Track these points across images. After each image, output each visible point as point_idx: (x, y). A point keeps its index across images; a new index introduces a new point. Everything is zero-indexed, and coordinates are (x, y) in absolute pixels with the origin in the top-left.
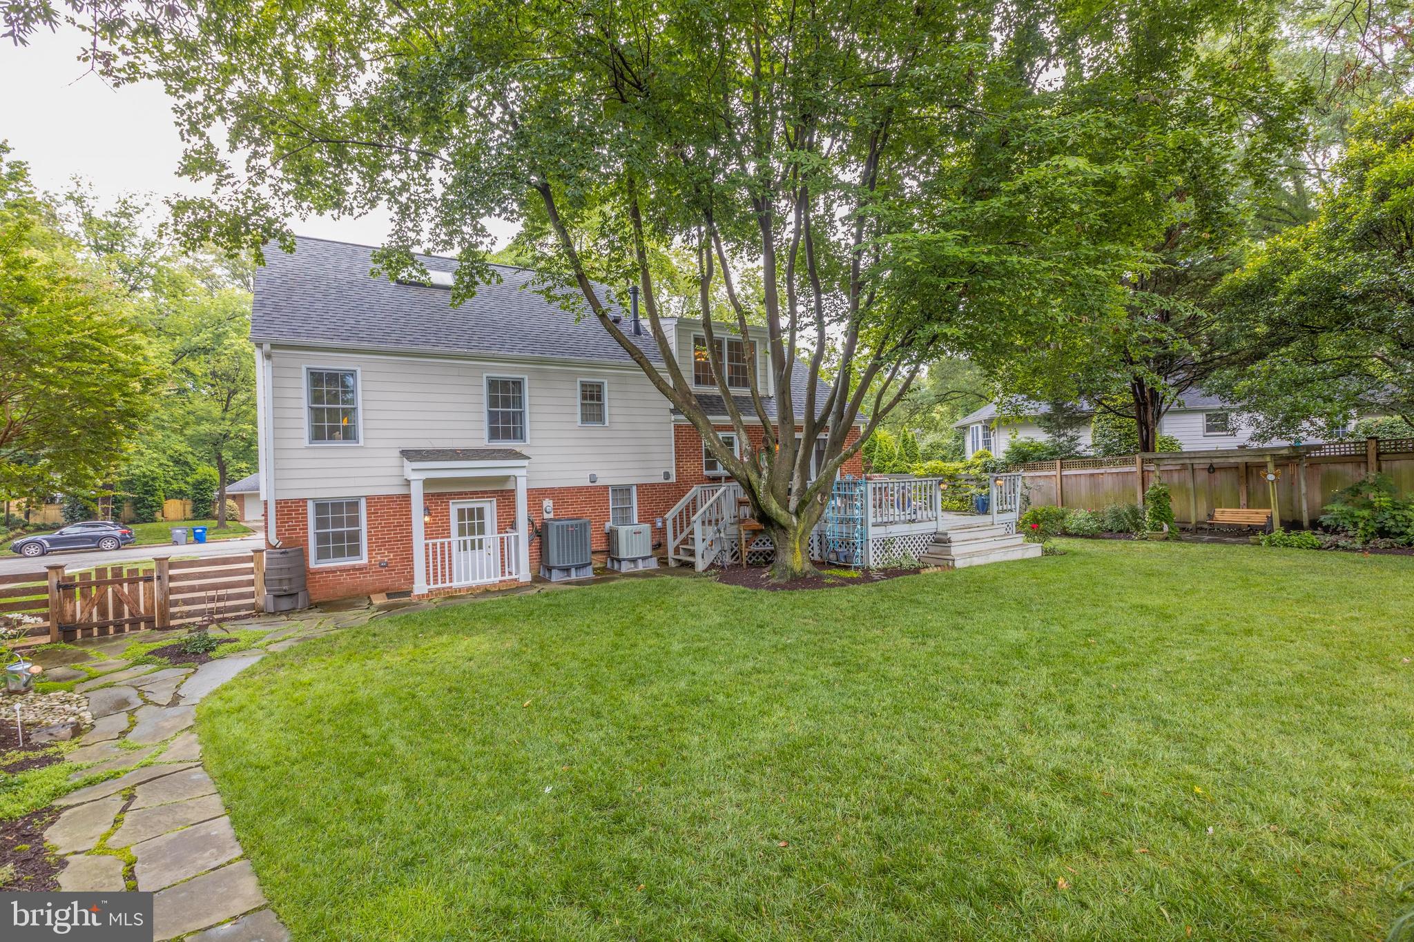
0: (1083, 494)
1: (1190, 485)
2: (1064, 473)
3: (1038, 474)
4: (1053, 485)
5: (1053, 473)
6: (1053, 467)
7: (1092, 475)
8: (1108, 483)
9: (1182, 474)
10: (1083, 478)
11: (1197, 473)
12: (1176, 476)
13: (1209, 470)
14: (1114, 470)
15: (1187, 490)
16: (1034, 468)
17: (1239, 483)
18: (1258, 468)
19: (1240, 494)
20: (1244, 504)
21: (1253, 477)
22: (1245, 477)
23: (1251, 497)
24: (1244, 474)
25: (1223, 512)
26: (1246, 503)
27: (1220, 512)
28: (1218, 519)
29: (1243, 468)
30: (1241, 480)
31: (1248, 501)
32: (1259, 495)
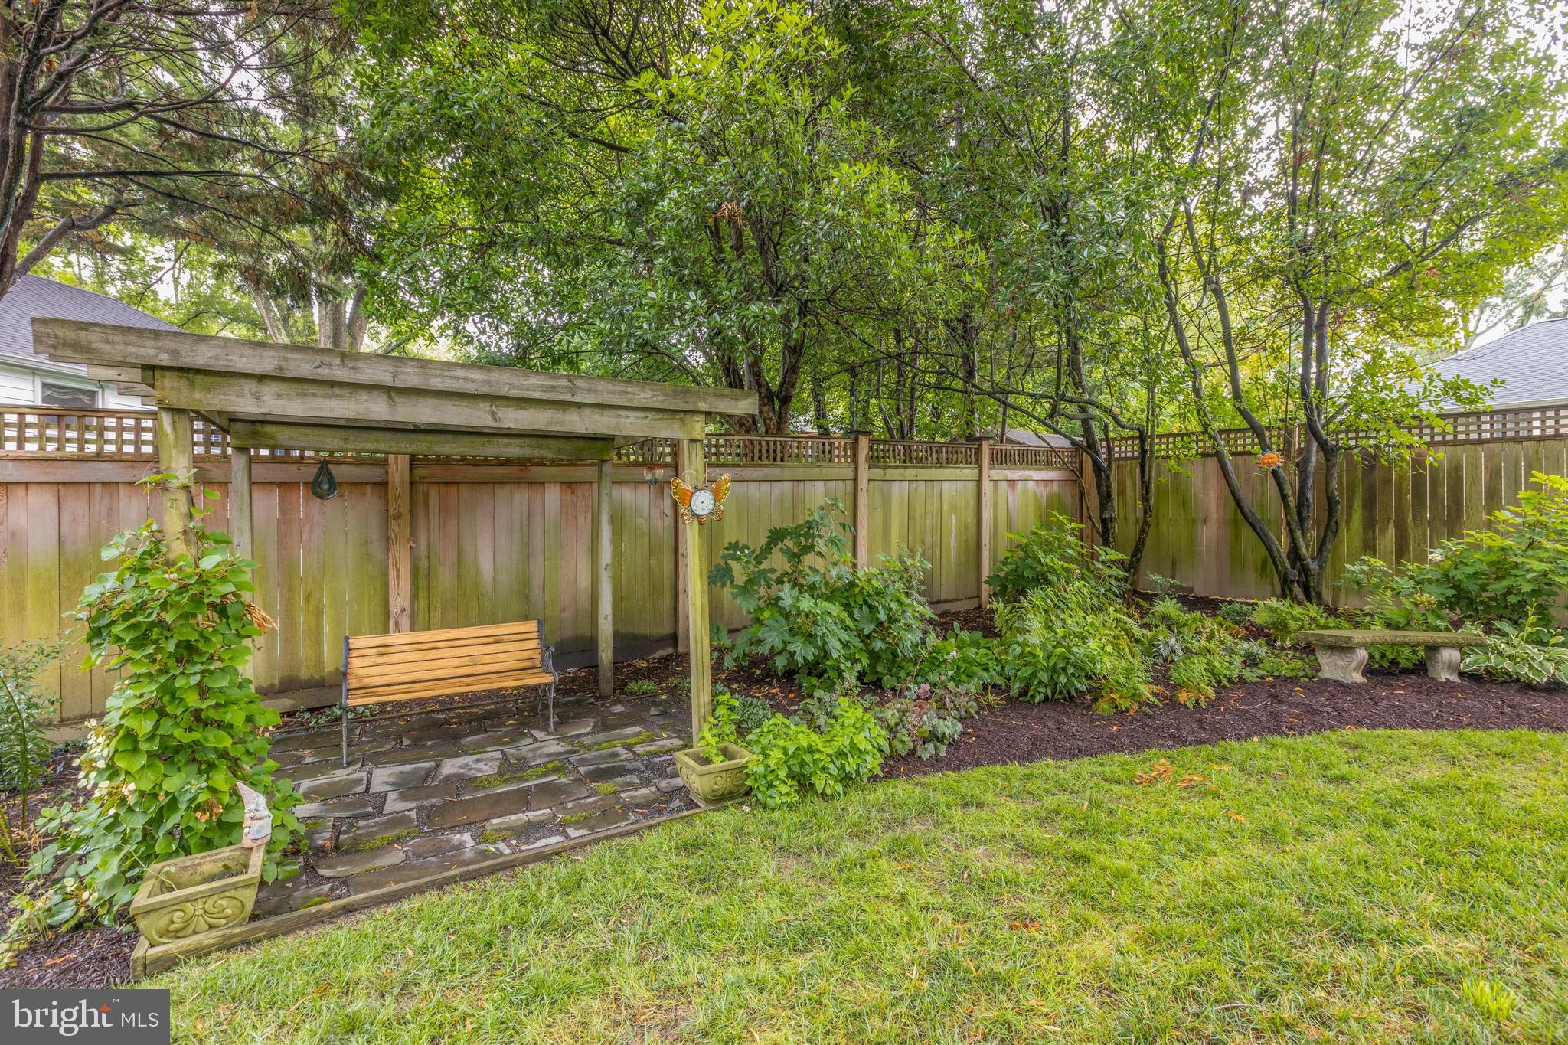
13: (314, 487)
17: (388, 539)
18: (443, 488)
19: (392, 574)
20: (403, 610)
21: (428, 518)
22: (408, 517)
23: (422, 583)
24: (404, 508)
25: (383, 650)
26: (407, 604)
27: (374, 651)
28: (368, 681)
29: (402, 483)
30: (394, 527)
31: (414, 596)
32: (445, 577)
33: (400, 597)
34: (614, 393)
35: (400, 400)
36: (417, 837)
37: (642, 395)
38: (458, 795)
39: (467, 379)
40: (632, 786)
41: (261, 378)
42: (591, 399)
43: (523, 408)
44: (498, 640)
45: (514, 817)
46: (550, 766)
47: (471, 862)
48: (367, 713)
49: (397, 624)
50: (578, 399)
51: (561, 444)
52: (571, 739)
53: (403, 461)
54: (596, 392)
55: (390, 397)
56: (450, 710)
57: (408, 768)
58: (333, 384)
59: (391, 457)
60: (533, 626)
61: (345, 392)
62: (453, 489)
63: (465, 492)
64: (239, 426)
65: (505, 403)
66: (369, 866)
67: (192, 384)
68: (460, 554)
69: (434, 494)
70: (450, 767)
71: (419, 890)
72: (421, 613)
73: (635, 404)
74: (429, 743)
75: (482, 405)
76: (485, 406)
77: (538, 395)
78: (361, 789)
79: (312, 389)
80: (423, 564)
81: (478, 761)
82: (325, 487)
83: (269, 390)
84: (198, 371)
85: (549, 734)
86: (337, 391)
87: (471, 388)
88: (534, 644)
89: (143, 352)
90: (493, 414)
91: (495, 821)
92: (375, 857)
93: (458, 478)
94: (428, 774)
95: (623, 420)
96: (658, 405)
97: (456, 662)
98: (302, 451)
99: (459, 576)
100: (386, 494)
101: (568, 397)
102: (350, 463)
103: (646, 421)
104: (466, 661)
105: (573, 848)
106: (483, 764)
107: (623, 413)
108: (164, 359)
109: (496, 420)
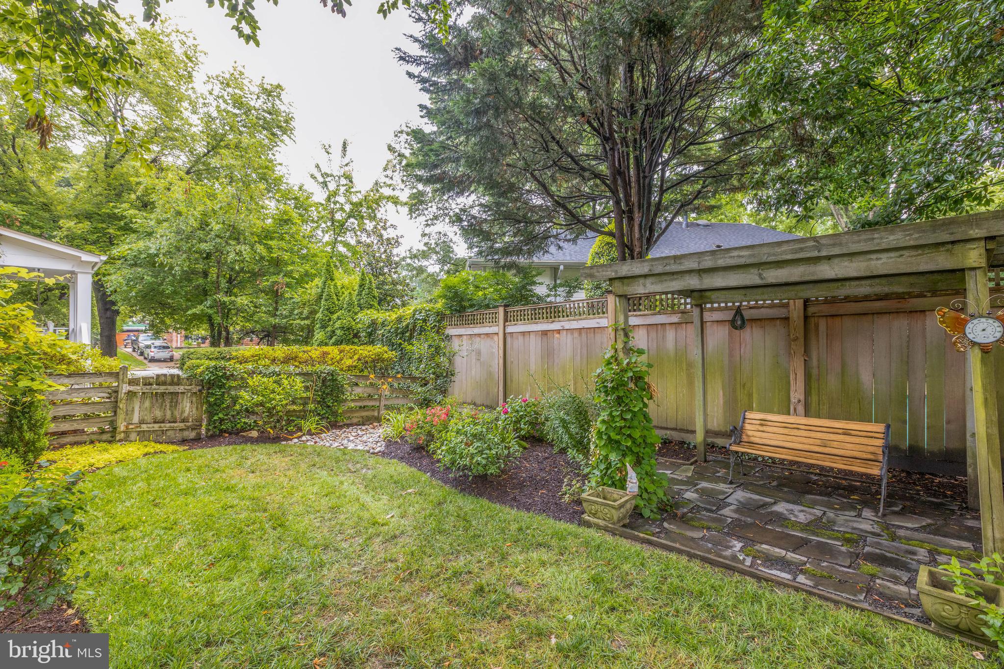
0: (533, 367)
1: (695, 353)
2: (510, 329)
3: (477, 331)
4: (495, 350)
5: (494, 329)
6: (494, 320)
7: (545, 333)
8: (566, 346)
9: (682, 333)
10: (532, 336)
11: (709, 330)
12: (670, 334)
13: (732, 323)
14: (575, 325)
15: (690, 365)
16: (473, 322)
17: (790, 354)
18: (829, 319)
19: (792, 377)
20: (799, 401)
21: (818, 341)
22: (802, 340)
23: (814, 385)
24: (800, 334)
25: (763, 422)
26: (802, 398)
27: (758, 422)
28: (753, 439)
29: (799, 317)
30: (793, 347)
31: (807, 393)
32: (832, 383)
33: (797, 394)
34: (859, 242)
35: (704, 276)
36: (718, 532)
37: (892, 238)
38: (766, 523)
39: (739, 256)
40: (896, 580)
41: (645, 276)
42: (836, 251)
43: (781, 268)
44: (846, 433)
45: (777, 550)
46: (847, 536)
47: (725, 558)
48: (770, 461)
49: (795, 410)
50: (824, 253)
51: (912, 279)
52: (887, 527)
53: (800, 303)
54: (840, 244)
55: (700, 275)
56: (825, 476)
57: (757, 497)
58: (673, 273)
59: (791, 302)
60: (881, 428)
61: (679, 276)
62: (837, 320)
63: (848, 322)
64: (695, 294)
65: (768, 266)
66: (683, 532)
67: (623, 284)
68: (843, 366)
69: (822, 324)
70: (781, 507)
71: (680, 552)
72: (814, 405)
73: (884, 246)
74: (786, 489)
75: (752, 271)
76: (754, 271)
77: (789, 257)
78: (721, 497)
79: (665, 277)
80: (815, 372)
81: (802, 511)
82: (739, 323)
83: (649, 281)
84: (625, 278)
85: (876, 516)
86: (675, 277)
87: (742, 261)
88: (880, 442)
89: (608, 273)
90: (760, 275)
91: (764, 546)
92: (689, 530)
93: (841, 312)
94: (765, 505)
95: (873, 263)
96: (912, 243)
97: (811, 441)
98: (726, 304)
99: (843, 383)
100: (789, 325)
101: (815, 254)
102: (767, 307)
103: (901, 259)
104: (818, 442)
105: (792, 587)
106: (800, 514)
107: (874, 256)
108: (613, 275)
109: (762, 279)
